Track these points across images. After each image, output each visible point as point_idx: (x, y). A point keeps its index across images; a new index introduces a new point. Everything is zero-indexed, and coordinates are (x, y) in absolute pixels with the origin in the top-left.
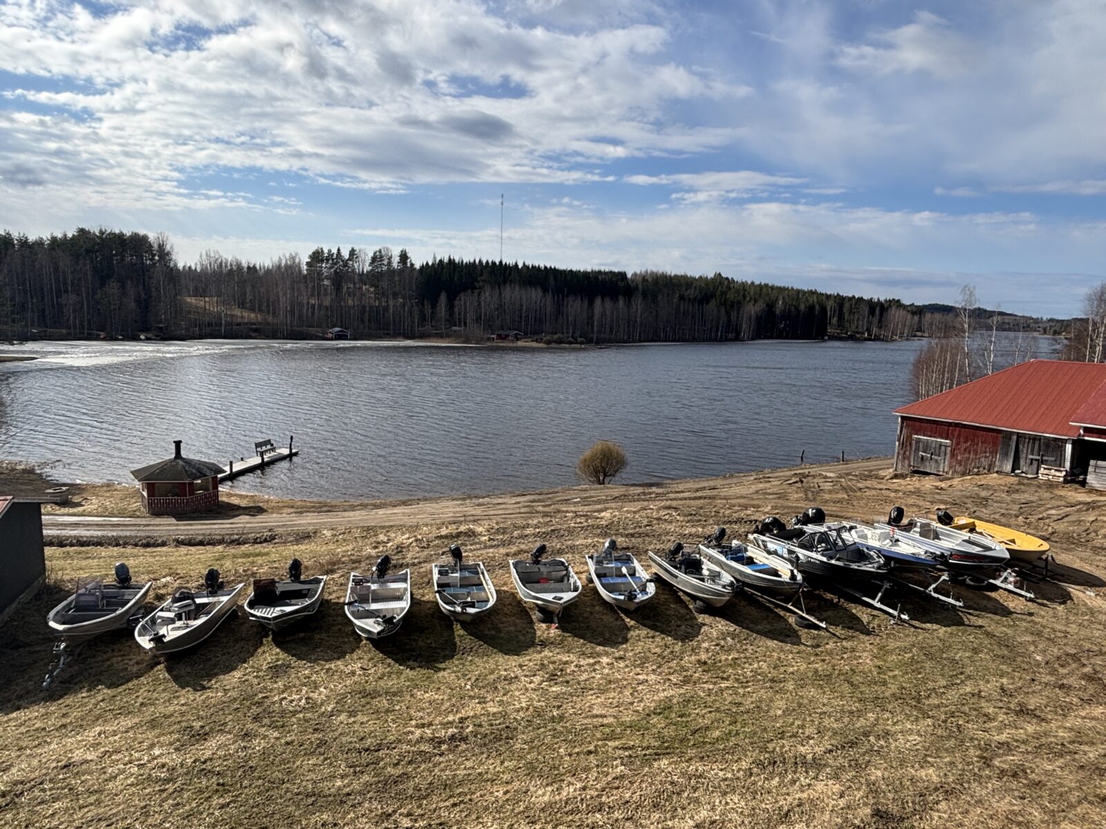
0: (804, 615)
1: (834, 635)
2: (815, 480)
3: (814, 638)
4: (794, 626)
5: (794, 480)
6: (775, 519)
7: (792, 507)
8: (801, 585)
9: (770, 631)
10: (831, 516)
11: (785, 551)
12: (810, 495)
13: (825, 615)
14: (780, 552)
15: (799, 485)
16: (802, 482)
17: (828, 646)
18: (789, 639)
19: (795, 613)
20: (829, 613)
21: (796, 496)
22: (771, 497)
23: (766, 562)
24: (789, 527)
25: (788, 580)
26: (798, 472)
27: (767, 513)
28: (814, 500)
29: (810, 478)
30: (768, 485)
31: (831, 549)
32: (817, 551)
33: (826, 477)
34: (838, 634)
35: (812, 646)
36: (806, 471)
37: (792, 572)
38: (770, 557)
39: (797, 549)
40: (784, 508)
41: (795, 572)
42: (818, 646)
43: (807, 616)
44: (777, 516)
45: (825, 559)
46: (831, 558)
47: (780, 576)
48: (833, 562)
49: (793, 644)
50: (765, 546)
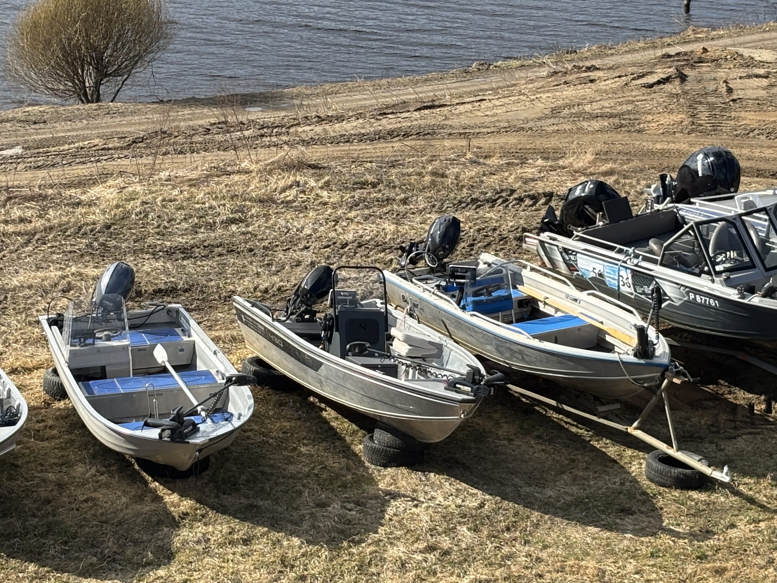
0: (673, 452)
1: (752, 501)
2: (721, 74)
3: (698, 513)
4: (645, 482)
5: (660, 73)
6: (601, 187)
7: (652, 153)
8: (665, 368)
9: (578, 502)
10: (760, 173)
11: (626, 275)
12: (703, 116)
13: (730, 448)
14: (611, 281)
15: (674, 87)
16: (683, 78)
17: (733, 533)
18: (629, 520)
19: (647, 448)
20: (741, 443)
21: (666, 119)
22: (596, 125)
23: (574, 310)
24: (638, 210)
25: (631, 358)
26: (672, 51)
27: (582, 172)
28: (715, 128)
29: (705, 68)
30: (587, 91)
31: (752, 266)
32: (713, 274)
33: (750, 63)
34: (761, 498)
35: (693, 536)
36: (697, 47)
37: (642, 333)
38: (583, 295)
39: (658, 270)
40: (629, 155)
41: (652, 333)
42: (707, 533)
43: (680, 456)
44: (610, 181)
45: (733, 294)
46: (752, 291)
47: (609, 348)
48: (756, 300)
49: (641, 532)
50: (571, 267)
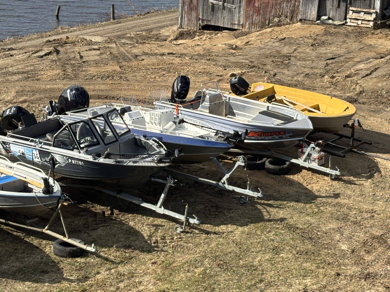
0: (66, 240)
1: (107, 259)
2: (77, 49)
3: (81, 269)
4: (53, 256)
5: (46, 50)
6: (19, 109)
7: (46, 90)
8: (59, 198)
9: (20, 270)
10: (99, 97)
11: (36, 153)
12: (69, 71)
13: (94, 234)
14: (28, 156)
15: (54, 57)
16: (58, 52)
17: (99, 277)
18: (46, 276)
19: (53, 239)
20: (99, 231)
21: (51, 73)
22: (15, 78)
23: (11, 173)
24: (40, 120)
25: (42, 195)
26: (51, 39)
27: (10, 102)
28: (76, 76)
29: (68, 46)
30: (9, 61)
31: (98, 143)
32: (79, 149)
33: (90, 43)
34: (111, 258)
35: (79, 280)
36: (64, 36)
37: (46, 181)
38: (15, 165)
39: (52, 149)
40: (34, 92)
41: (51, 181)
42: (86, 278)
43: (70, 241)
44: (24, 106)
45: (90, 158)
46: (99, 156)
47: (30, 190)
48: (101, 160)
49: (52, 281)
50: (8, 151)
